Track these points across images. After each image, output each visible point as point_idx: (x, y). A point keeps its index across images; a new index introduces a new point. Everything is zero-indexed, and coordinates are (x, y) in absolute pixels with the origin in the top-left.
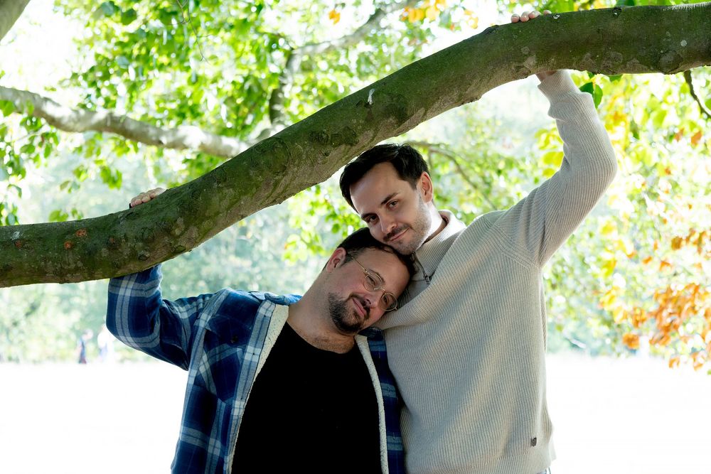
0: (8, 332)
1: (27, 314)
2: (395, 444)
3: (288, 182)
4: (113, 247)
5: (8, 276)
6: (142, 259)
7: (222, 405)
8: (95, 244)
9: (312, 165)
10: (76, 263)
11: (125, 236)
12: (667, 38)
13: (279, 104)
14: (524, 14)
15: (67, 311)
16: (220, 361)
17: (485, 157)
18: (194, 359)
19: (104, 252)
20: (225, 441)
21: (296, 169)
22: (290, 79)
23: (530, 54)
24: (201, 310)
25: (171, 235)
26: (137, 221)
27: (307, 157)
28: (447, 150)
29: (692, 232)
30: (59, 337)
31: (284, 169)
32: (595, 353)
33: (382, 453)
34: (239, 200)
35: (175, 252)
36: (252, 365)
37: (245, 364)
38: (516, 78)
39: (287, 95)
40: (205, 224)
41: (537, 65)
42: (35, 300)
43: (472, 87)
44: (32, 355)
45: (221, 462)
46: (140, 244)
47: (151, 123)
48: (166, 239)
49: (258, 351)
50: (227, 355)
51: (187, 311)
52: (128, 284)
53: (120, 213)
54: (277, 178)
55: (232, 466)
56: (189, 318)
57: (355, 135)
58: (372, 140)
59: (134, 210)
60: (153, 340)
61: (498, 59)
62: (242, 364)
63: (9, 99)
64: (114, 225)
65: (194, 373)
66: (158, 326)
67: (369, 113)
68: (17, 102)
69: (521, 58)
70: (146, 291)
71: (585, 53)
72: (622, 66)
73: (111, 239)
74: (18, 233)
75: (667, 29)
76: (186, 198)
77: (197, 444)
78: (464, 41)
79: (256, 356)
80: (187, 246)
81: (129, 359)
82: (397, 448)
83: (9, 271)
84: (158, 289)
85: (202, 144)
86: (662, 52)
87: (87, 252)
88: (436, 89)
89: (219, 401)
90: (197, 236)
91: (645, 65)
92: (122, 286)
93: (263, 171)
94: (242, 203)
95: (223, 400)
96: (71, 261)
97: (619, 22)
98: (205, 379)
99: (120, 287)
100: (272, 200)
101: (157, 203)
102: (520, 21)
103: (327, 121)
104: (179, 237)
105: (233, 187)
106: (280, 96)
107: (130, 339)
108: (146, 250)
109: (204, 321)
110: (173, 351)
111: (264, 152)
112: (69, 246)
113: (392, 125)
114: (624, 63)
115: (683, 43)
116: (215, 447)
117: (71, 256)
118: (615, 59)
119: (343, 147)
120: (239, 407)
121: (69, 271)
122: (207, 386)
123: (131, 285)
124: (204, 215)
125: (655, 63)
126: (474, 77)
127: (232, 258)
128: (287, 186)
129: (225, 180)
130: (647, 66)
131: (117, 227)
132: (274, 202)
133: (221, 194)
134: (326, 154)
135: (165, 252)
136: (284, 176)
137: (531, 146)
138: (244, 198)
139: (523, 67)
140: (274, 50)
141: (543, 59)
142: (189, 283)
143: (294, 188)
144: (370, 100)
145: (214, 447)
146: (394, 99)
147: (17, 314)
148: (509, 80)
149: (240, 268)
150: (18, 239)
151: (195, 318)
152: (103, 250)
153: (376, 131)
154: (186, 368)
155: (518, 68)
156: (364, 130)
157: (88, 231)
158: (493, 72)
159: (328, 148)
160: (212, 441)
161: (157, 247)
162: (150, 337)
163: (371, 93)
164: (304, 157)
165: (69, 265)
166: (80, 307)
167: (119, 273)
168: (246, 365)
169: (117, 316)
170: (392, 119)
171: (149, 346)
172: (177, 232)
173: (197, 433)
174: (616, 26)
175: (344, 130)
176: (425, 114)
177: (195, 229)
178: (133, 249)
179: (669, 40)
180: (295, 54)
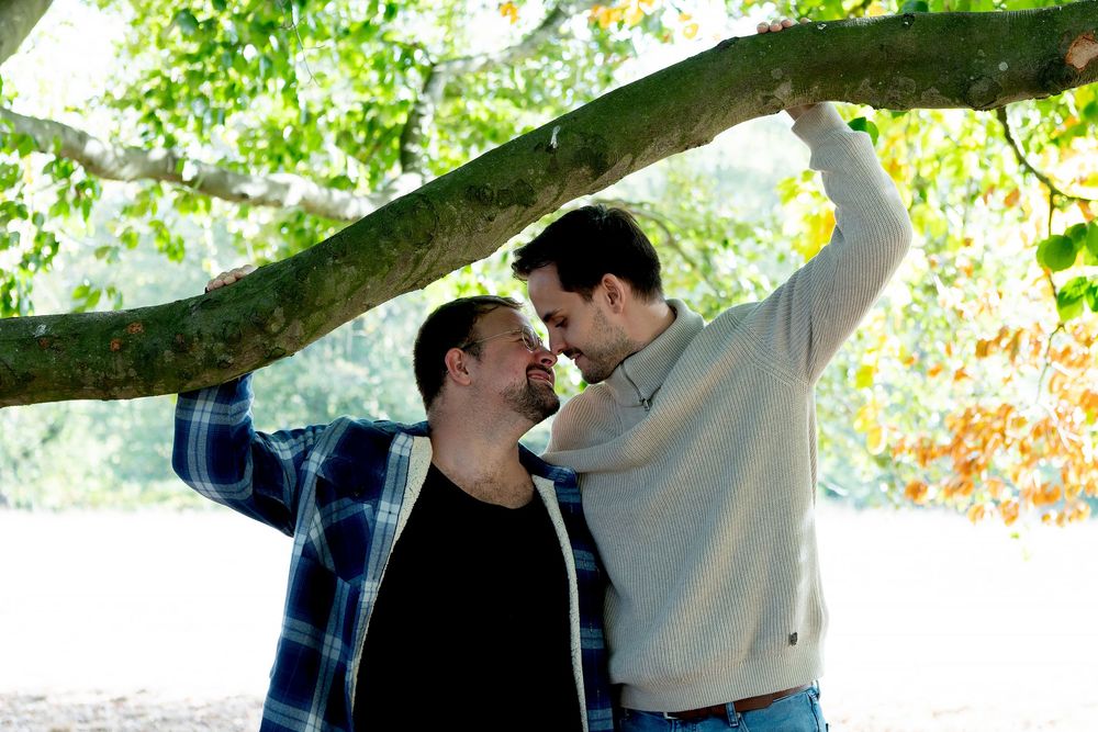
0: (15, 465)
1: (44, 441)
2: (591, 639)
3: (434, 259)
4: (181, 349)
5: (29, 389)
6: (223, 366)
7: (344, 587)
8: (155, 345)
9: (470, 234)
10: (126, 371)
11: (199, 332)
12: (980, 58)
13: (414, 143)
14: (774, 22)
15: (103, 438)
16: (339, 523)
17: (709, 222)
18: (302, 519)
19: (168, 355)
20: (348, 639)
21: (446, 239)
22: (430, 107)
23: (783, 79)
24: (311, 448)
25: (265, 332)
26: (217, 312)
27: (463, 223)
28: (653, 211)
29: (1003, 332)
30: (88, 474)
31: (430, 238)
32: (861, 505)
33: (573, 654)
34: (363, 283)
35: (271, 356)
36: (388, 529)
37: (378, 526)
38: (763, 113)
39: (425, 131)
40: (315, 317)
41: (793, 94)
42: (56, 420)
43: (701, 125)
44: (49, 500)
45: (342, 669)
46: (221, 345)
47: (233, 169)
48: (258, 338)
49: (395, 508)
50: (350, 514)
51: (291, 448)
52: (205, 405)
53: (191, 299)
54: (419, 252)
55: (358, 676)
56: (293, 458)
57: (532, 192)
58: (556, 199)
59: (213, 296)
60: (243, 489)
61: (737, 86)
62: (374, 527)
63: (28, 133)
64: (182, 317)
65: (302, 539)
66: (249, 468)
67: (553, 161)
68: (39, 138)
69: (772, 85)
70: (232, 416)
71: (863, 79)
72: (915, 98)
73: (178, 337)
74: (44, 327)
75: (980, 46)
76: (286, 280)
77: (305, 643)
78: (689, 59)
79: (393, 515)
80: (287, 349)
81: (191, 507)
82: (595, 645)
83: (30, 381)
84: (247, 413)
85: (304, 199)
86: (972, 78)
87: (142, 355)
88: (649, 127)
89: (340, 581)
90: (303, 333)
91: (947, 96)
92: (196, 408)
93: (399, 242)
94: (369, 287)
95: (346, 579)
96: (120, 368)
97: (910, 34)
98: (318, 549)
99: (193, 410)
100: (411, 283)
101: (246, 286)
102: (769, 31)
103: (492, 171)
104: (276, 335)
105: (355, 263)
106: (416, 131)
107: (209, 486)
108: (229, 354)
109: (315, 463)
110: (271, 506)
111: (400, 214)
112: (116, 346)
113: (586, 178)
114: (918, 93)
115: (1003, 66)
116: (333, 647)
117: (119, 361)
118: (905, 88)
119: (514, 209)
120: (370, 590)
121: (117, 383)
122: (321, 558)
123: (210, 406)
124: (313, 304)
125: (962, 96)
126: (704, 111)
127: (341, 363)
128: (433, 264)
129: (344, 254)
130: (950, 97)
131: (188, 320)
132: (414, 287)
133: (337, 274)
134: (491, 219)
135: (256, 357)
136: (429, 249)
137: (771, 208)
138: (371, 280)
139: (774, 97)
140: (409, 66)
141: (801, 87)
142: (280, 398)
143: (444, 266)
144: (554, 141)
145: (331, 647)
146: (589, 141)
147: (29, 439)
148: (755, 116)
149: (353, 378)
150: (44, 336)
151: (301, 458)
152: (167, 352)
153: (563, 186)
154: (290, 533)
155: (766, 99)
156: (545, 184)
157: (145, 324)
158: (731, 104)
159: (493, 210)
160: (328, 638)
161: (245, 349)
162: (239, 485)
163: (556, 131)
164: (459, 221)
165: (117, 373)
166: (120, 431)
167: (189, 386)
168: (380, 529)
169: (190, 452)
170: (585, 170)
171: (237, 497)
172: (274, 328)
173: (306, 627)
174: (907, 40)
175: (517, 184)
176: (632, 163)
177: (300, 324)
178: (210, 352)
179: (983, 61)
180: (438, 73)
